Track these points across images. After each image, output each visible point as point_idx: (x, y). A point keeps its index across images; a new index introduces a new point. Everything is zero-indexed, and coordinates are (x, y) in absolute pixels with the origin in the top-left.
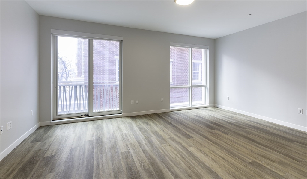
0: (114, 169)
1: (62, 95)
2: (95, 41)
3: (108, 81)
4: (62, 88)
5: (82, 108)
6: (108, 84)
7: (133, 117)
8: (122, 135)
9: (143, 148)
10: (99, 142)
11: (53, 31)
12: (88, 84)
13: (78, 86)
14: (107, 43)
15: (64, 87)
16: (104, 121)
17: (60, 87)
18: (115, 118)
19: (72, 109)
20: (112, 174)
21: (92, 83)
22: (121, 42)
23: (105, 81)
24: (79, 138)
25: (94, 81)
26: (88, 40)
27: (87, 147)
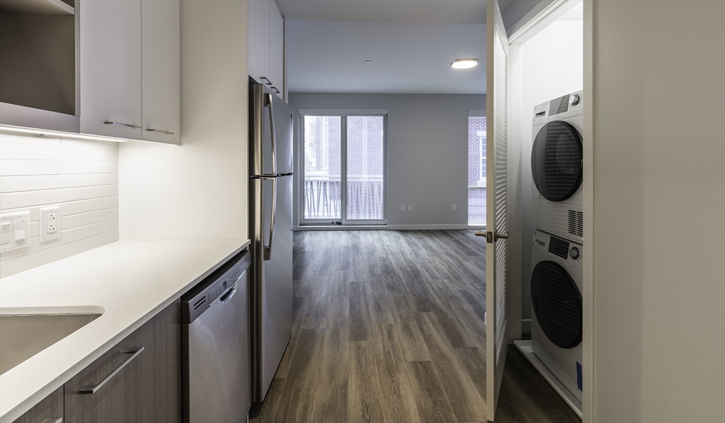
0: (370, 266)
1: (309, 192)
2: (349, 119)
3: (366, 176)
4: (309, 184)
5: (333, 214)
6: (367, 180)
7: (403, 231)
8: (383, 246)
9: (406, 257)
10: (356, 248)
11: (300, 111)
12: (340, 180)
13: (328, 184)
14: (365, 119)
15: (311, 183)
16: (362, 232)
17: (307, 183)
18: (377, 230)
19: (320, 214)
20: (368, 267)
21: (346, 178)
22: (386, 117)
23: (363, 176)
24: (333, 243)
25: (348, 176)
26: (340, 117)
27: (342, 249)
